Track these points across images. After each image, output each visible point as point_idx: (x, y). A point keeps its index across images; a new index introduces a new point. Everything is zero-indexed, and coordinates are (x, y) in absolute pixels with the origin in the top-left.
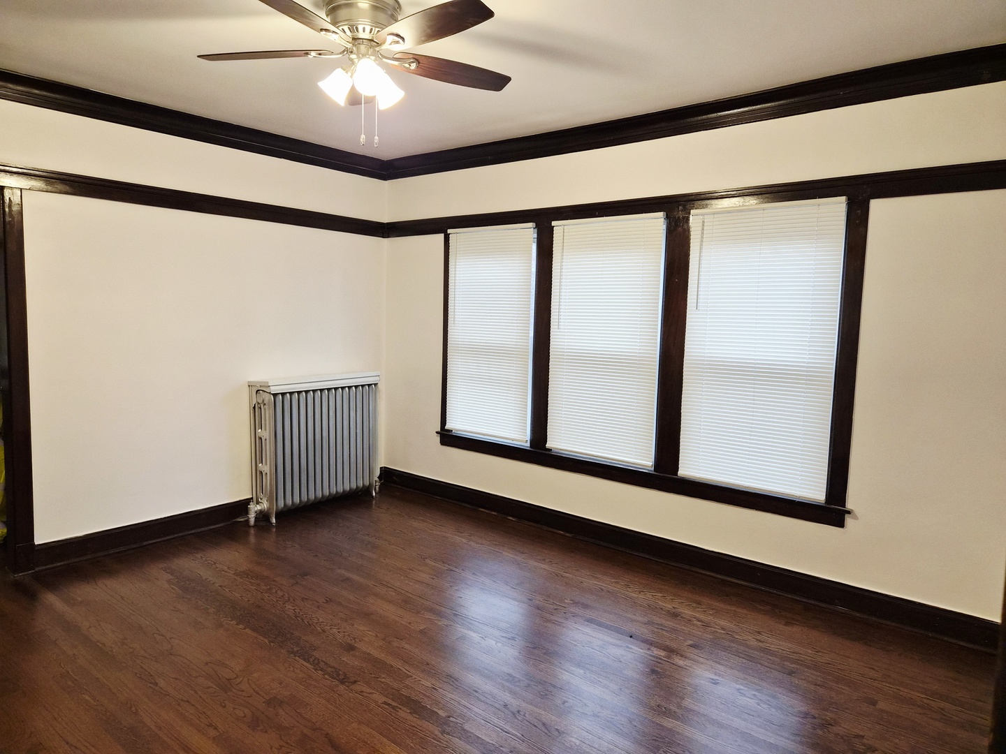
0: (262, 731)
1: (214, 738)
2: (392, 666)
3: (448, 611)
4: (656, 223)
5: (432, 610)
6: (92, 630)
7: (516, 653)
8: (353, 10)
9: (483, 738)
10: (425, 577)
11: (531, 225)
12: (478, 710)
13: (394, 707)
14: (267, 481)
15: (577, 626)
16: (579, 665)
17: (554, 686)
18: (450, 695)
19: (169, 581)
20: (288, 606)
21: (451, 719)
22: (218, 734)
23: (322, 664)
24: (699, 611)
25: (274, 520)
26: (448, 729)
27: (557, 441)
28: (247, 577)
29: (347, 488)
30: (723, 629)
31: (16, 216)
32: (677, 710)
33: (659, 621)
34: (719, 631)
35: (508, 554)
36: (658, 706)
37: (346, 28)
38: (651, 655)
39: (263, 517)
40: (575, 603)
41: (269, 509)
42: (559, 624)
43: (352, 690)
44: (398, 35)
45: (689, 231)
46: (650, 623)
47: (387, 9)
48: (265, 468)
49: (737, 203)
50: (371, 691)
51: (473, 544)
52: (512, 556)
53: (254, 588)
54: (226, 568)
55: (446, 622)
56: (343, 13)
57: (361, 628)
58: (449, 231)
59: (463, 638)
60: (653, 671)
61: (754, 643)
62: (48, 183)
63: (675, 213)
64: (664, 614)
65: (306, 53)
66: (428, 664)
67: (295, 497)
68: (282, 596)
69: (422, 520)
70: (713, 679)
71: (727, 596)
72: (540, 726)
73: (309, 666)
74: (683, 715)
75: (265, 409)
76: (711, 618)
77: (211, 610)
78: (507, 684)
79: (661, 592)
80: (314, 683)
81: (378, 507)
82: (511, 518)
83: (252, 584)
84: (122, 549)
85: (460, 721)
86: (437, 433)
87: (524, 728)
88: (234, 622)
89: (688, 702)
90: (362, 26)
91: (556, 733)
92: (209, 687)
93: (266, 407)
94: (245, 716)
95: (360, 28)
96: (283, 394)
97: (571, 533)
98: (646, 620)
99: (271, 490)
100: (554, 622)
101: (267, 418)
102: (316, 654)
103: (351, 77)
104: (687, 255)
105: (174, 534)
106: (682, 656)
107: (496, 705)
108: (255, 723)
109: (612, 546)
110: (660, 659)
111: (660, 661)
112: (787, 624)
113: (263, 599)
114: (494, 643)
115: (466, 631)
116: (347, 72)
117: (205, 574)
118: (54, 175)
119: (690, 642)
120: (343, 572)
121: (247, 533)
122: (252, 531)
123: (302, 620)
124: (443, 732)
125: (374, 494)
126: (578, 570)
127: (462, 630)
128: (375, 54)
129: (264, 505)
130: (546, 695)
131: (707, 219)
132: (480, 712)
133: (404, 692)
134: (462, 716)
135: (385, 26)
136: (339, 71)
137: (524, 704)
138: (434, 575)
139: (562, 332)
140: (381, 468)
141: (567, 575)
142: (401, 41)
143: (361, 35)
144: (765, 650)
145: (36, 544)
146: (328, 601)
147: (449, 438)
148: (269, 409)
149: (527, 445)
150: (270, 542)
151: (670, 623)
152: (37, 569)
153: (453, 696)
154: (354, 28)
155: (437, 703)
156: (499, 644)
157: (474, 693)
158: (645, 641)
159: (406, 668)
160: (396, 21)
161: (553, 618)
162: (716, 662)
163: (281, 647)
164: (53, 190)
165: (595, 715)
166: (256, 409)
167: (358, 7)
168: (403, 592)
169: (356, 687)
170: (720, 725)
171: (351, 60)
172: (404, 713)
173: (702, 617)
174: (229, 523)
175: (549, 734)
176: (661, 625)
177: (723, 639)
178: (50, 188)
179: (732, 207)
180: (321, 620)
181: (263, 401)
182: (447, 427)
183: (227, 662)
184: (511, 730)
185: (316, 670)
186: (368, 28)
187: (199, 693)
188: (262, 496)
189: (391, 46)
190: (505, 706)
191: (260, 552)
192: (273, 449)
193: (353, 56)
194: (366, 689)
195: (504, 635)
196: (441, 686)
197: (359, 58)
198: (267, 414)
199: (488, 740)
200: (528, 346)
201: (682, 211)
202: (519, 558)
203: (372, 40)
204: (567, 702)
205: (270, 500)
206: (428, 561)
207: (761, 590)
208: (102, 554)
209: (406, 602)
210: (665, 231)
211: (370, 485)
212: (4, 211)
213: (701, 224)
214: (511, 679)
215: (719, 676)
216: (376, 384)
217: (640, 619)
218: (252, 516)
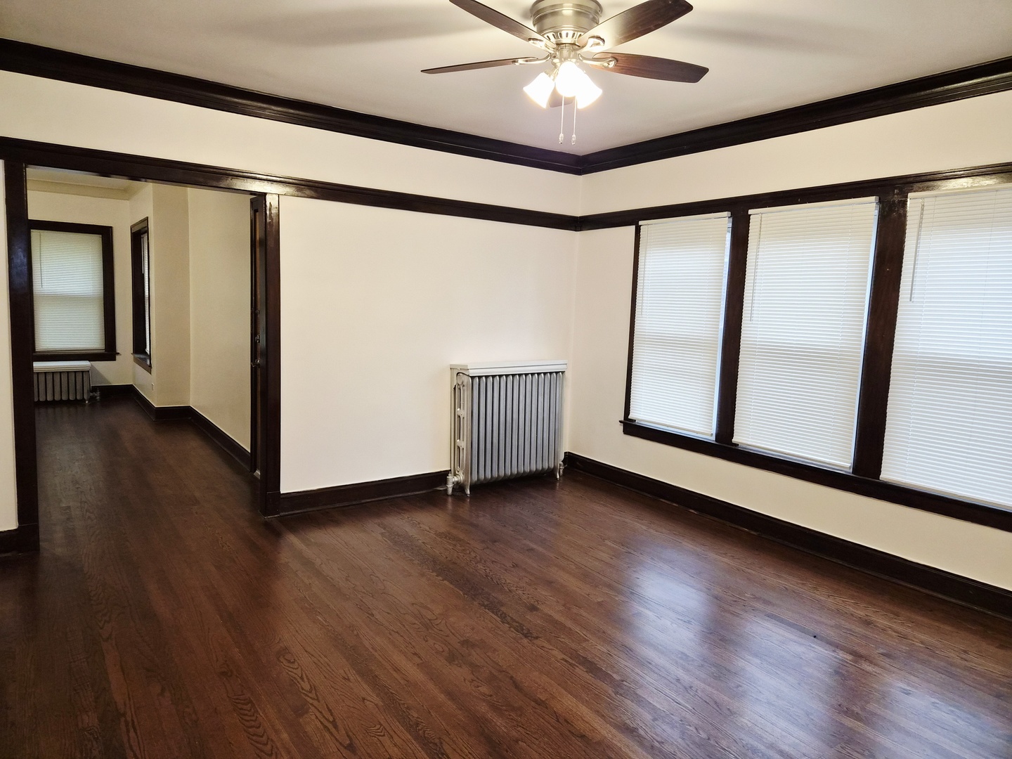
0: (457, 665)
1: (418, 665)
2: (571, 629)
3: (625, 589)
4: (867, 209)
5: (610, 586)
6: (323, 566)
7: (691, 636)
8: (559, 18)
9: (655, 704)
10: (605, 556)
11: (726, 214)
12: (649, 679)
13: (571, 664)
14: (464, 455)
15: (755, 619)
16: (756, 655)
17: (729, 671)
18: (623, 662)
19: (382, 534)
20: (480, 566)
21: (625, 683)
22: (421, 662)
23: (509, 619)
24: (895, 622)
25: (468, 492)
26: (621, 691)
27: (746, 435)
28: (445, 538)
29: (534, 468)
30: (922, 643)
31: (274, 218)
32: (860, 712)
33: (848, 625)
34: (917, 644)
35: (688, 545)
36: (840, 705)
37: (550, 35)
38: (836, 658)
39: (459, 487)
40: (756, 598)
41: (465, 481)
42: (737, 615)
43: (534, 643)
44: (599, 38)
45: (905, 216)
46: (838, 627)
47: (589, 14)
48: (462, 444)
49: (964, 184)
50: (551, 647)
51: (652, 531)
52: (691, 546)
53: (451, 547)
54: (428, 528)
55: (623, 599)
56: (548, 22)
57: (543, 593)
58: (641, 223)
59: (639, 614)
60: (837, 672)
61: (959, 661)
62: (299, 190)
63: (890, 197)
64: (855, 620)
65: (514, 61)
66: (604, 632)
67: (486, 474)
68: (475, 557)
69: (603, 505)
70: (904, 689)
71: (931, 611)
72: (712, 703)
73: (499, 619)
74: (867, 719)
75: (464, 391)
76: (909, 630)
77: (416, 562)
78: (681, 661)
79: (852, 599)
80: (501, 633)
81: (562, 489)
82: (693, 511)
83: (450, 544)
84: (346, 504)
85: (632, 686)
86: (620, 422)
87: (695, 702)
88: (435, 574)
89: (873, 707)
90: (566, 32)
91: (728, 713)
92: (415, 624)
93: (465, 388)
94: (443, 651)
95: (564, 34)
96: (480, 377)
97: (756, 531)
98: (833, 622)
99: (466, 465)
100: (733, 614)
101: (466, 399)
102: (503, 609)
103: (553, 80)
104: (902, 242)
105: (386, 496)
106: (871, 662)
107: (669, 678)
108: (452, 658)
109: (801, 549)
110: (847, 663)
111: (845, 664)
112: (1001, 647)
113: (458, 558)
114: (669, 623)
115: (642, 609)
116: (550, 76)
117: (412, 532)
118: (303, 183)
119: (881, 651)
120: (528, 542)
121: (446, 501)
122: (450, 499)
123: (491, 578)
124: (616, 693)
125: (558, 477)
126: (760, 568)
127: (638, 607)
128: (576, 57)
129: (461, 477)
130: (720, 677)
131: (927, 202)
132: (651, 681)
133: (581, 653)
134: (636, 683)
135: (586, 30)
136: (543, 76)
137: (697, 682)
138: (613, 556)
139: (755, 324)
140: (565, 453)
141: (749, 571)
142: (601, 42)
143: (564, 40)
144: (970, 669)
145: (282, 492)
146: (515, 566)
147: (631, 428)
148: (467, 390)
149: (712, 439)
150: (465, 510)
151: (860, 630)
152: (282, 514)
153: (626, 663)
154: (558, 35)
155: (612, 667)
156: (674, 625)
157: (648, 664)
158: (830, 643)
159: (584, 633)
160: (598, 24)
161: (731, 608)
162: (910, 673)
163: (473, 599)
164: (303, 195)
165: (769, 703)
166: (456, 390)
167: (562, 15)
168: (583, 567)
169: (537, 642)
170: (908, 733)
171: (555, 64)
172: (580, 671)
173: (900, 628)
174: (430, 491)
175: (720, 711)
176: (851, 630)
177: (922, 652)
178: (300, 194)
179: (961, 189)
180: (508, 581)
181: (463, 383)
182: (630, 417)
183: (429, 606)
184: (681, 701)
185: (503, 622)
186: (571, 33)
187: (407, 627)
188: (458, 469)
189: (592, 48)
190: (678, 680)
191: (456, 518)
192: (469, 427)
193: (556, 61)
194: (546, 644)
195: (681, 618)
196: (615, 653)
197: (561, 62)
198: (466, 394)
199: (658, 706)
200: (717, 338)
201: (897, 194)
202: (699, 549)
203: (574, 44)
204: (741, 686)
205: (465, 473)
206: (607, 542)
207: (975, 610)
208: (329, 506)
209: (585, 576)
210: (877, 217)
211: (555, 468)
212: (266, 214)
213: (920, 209)
214: (684, 657)
215: (913, 686)
216: (563, 372)
217: (829, 622)
218: (450, 486)
